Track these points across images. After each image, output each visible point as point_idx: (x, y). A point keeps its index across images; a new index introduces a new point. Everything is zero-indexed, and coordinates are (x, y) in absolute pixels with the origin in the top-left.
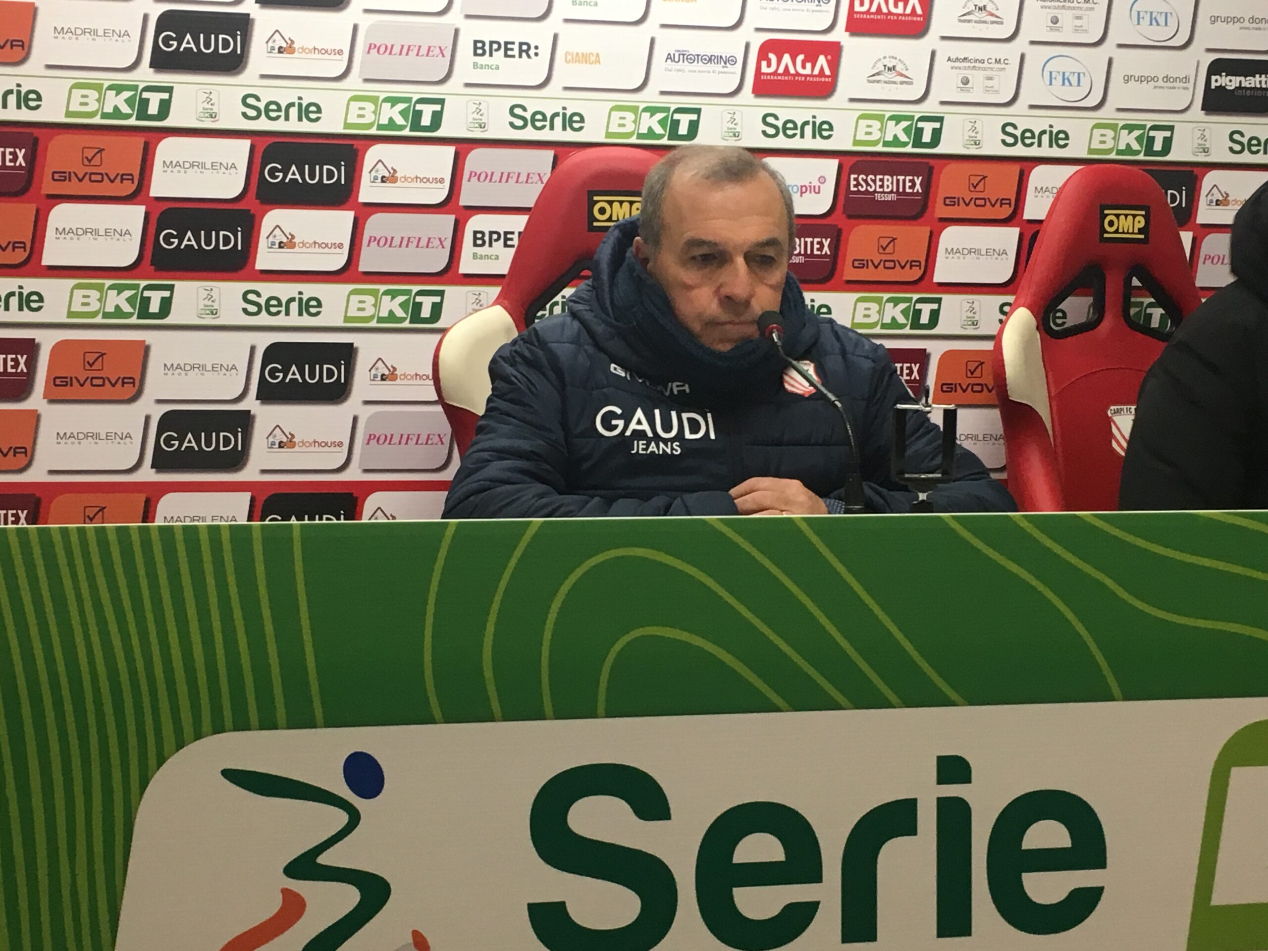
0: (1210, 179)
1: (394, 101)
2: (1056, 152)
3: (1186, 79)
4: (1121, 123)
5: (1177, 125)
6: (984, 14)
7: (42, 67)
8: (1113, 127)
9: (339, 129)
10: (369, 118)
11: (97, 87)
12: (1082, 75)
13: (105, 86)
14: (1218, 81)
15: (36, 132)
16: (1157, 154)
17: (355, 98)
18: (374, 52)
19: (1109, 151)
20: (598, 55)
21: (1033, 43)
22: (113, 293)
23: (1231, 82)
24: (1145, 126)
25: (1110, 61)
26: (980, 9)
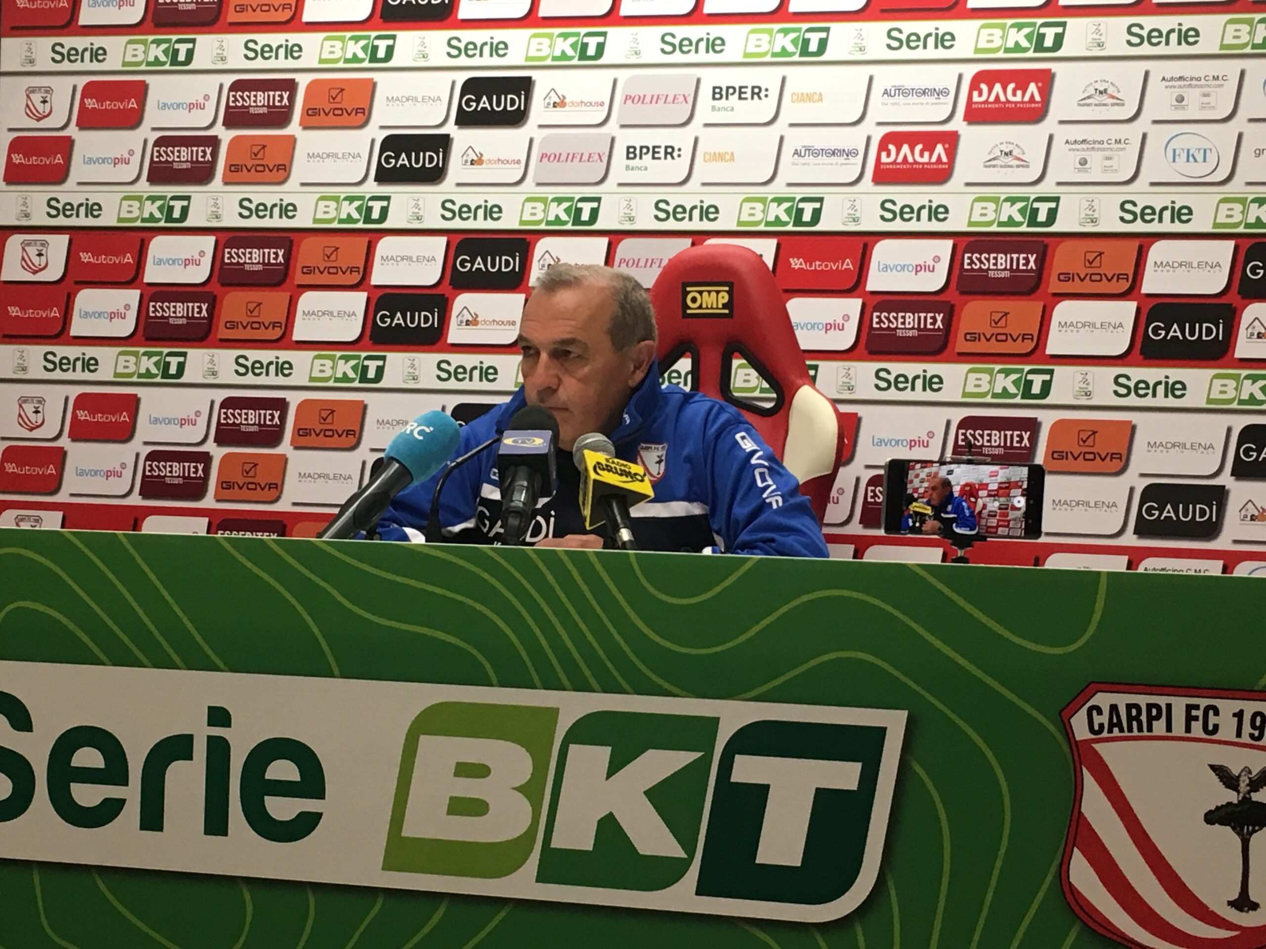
1: (559, 200)
2: (1178, 227)
4: (1251, 197)
6: (1105, 97)
7: (298, 185)
8: (1242, 201)
9: (516, 226)
10: (540, 216)
11: (336, 199)
12: (1208, 151)
13: (342, 198)
15: (292, 236)
17: (529, 200)
18: (545, 160)
19: (1237, 225)
20: (732, 154)
21: (1156, 122)
22: (342, 362)
25: (1240, 136)
26: (1101, 92)
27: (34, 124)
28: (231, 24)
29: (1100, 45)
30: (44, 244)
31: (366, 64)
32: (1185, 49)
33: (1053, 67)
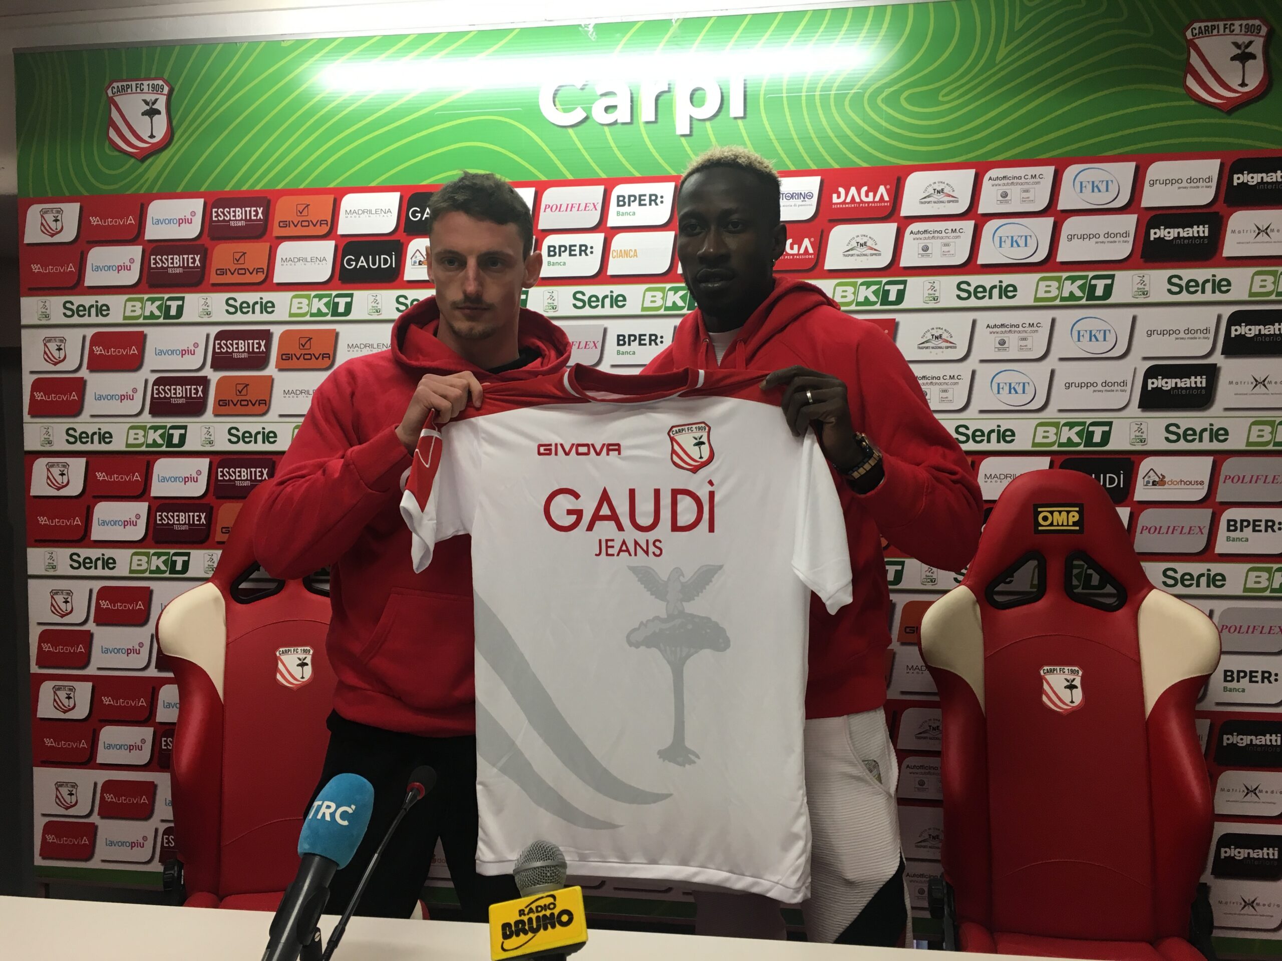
0: (1146, 465)
2: (1003, 446)
3: (1124, 383)
4: (1063, 422)
5: (1115, 421)
6: (940, 341)
7: (277, 416)
8: (1056, 425)
12: (1026, 385)
14: (1153, 384)
15: (274, 458)
16: (1097, 445)
19: (1053, 444)
21: (982, 361)
23: (1167, 384)
24: (1085, 422)
25: (1053, 372)
26: (937, 338)
27: (52, 368)
28: (214, 285)
29: (935, 299)
30: (66, 465)
31: (329, 318)
32: (1005, 302)
33: (897, 317)
